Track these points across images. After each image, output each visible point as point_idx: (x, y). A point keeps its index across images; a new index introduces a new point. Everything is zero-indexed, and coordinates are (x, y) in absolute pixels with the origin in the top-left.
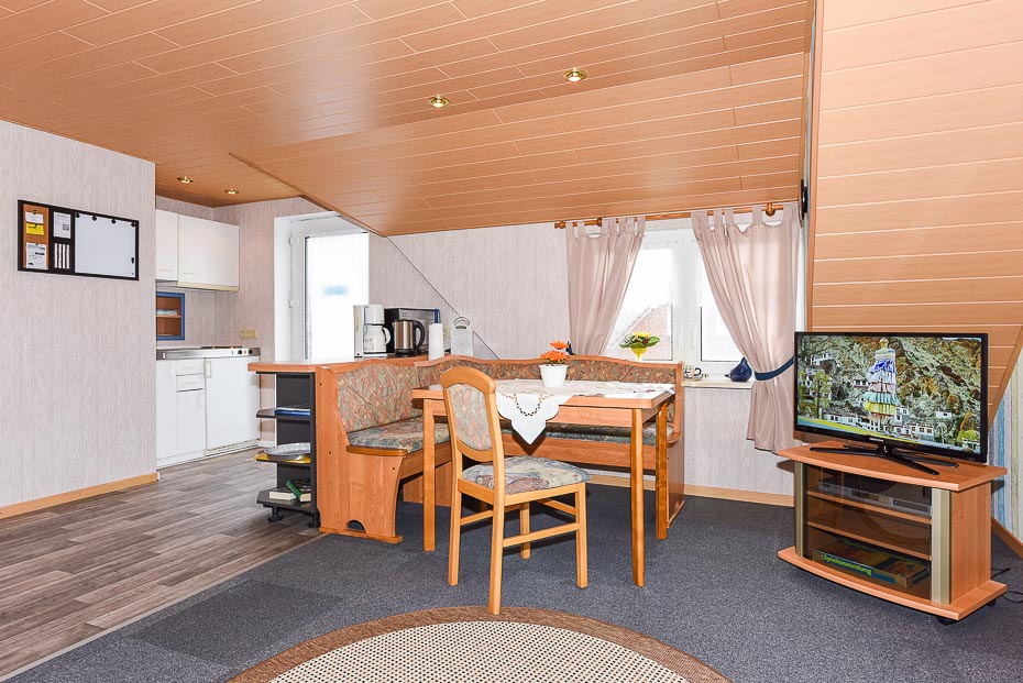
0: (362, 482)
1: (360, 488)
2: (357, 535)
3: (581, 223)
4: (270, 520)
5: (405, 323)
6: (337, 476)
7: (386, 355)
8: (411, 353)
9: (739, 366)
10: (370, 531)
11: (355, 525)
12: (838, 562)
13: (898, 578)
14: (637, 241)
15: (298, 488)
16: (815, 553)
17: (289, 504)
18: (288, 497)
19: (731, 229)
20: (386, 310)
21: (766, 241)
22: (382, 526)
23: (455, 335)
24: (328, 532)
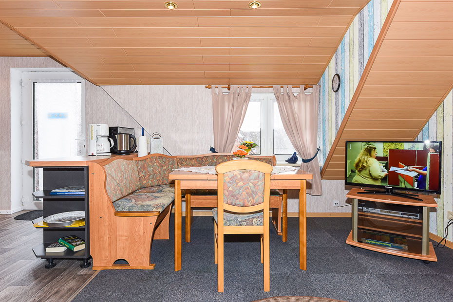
0: (126, 234)
1: (125, 238)
2: (123, 268)
3: (220, 87)
4: (47, 267)
5: (123, 135)
6: (107, 232)
7: (110, 154)
8: (128, 153)
9: (292, 157)
10: (134, 264)
11: (121, 262)
12: (375, 242)
13: (403, 246)
14: (247, 98)
15: (70, 243)
16: (362, 239)
17: (63, 254)
18: (61, 250)
19: (291, 95)
20: (110, 128)
21: (305, 101)
22: (141, 260)
23: (153, 142)
24: (100, 269)
